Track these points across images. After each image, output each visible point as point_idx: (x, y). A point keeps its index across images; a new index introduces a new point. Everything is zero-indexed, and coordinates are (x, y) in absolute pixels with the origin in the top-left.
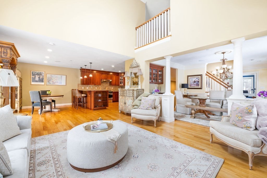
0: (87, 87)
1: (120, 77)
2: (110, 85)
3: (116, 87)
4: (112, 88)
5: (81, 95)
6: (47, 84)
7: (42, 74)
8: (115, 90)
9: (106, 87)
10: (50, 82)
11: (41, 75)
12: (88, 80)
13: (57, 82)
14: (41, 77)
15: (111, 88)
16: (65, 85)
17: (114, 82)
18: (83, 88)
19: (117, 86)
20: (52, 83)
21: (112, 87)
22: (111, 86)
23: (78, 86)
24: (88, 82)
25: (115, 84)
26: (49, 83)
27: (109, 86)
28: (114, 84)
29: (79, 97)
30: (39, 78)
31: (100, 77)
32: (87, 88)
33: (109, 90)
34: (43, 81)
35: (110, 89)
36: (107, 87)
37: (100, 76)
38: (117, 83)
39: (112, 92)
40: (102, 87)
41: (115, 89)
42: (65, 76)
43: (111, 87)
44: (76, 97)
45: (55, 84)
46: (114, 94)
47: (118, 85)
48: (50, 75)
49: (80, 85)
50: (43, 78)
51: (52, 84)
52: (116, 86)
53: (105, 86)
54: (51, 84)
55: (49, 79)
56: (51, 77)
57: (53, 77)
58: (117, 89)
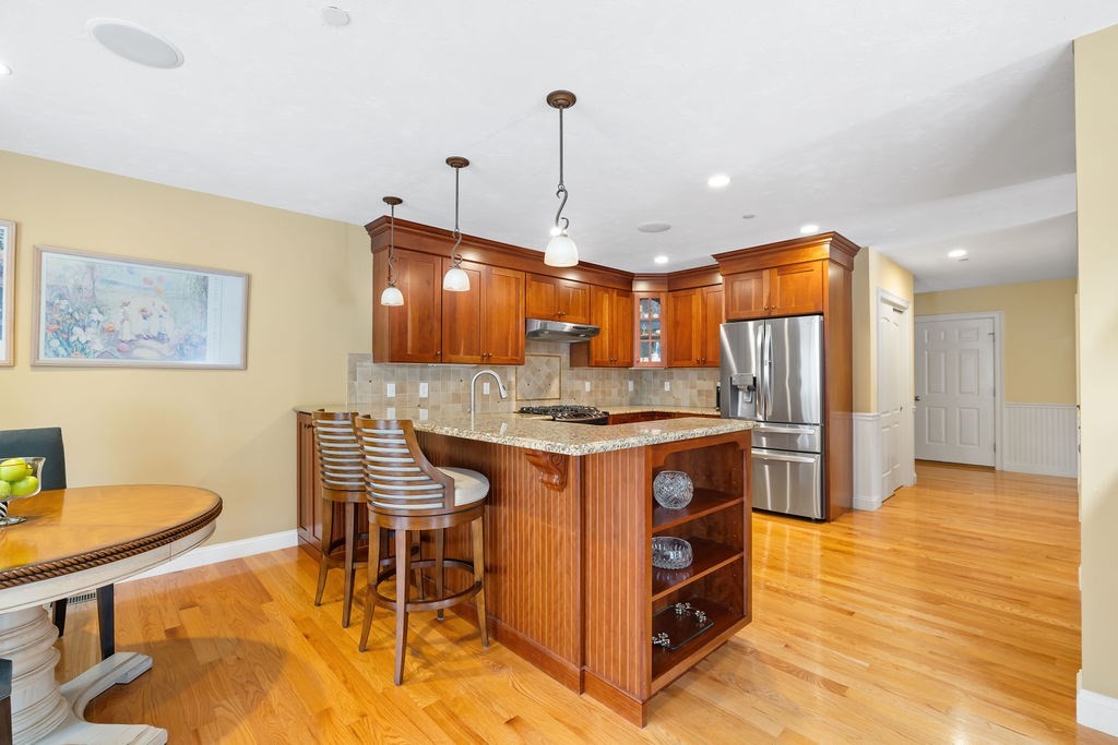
1: (640, 307)
2: (573, 364)
3: (609, 378)
4: (588, 386)
5: (448, 488)
6: (43, 358)
8: (600, 397)
9: (550, 377)
10: (80, 335)
12: (436, 325)
13: (160, 338)
15: (578, 384)
16: (237, 361)
18: (390, 389)
20: (98, 346)
21: (585, 379)
22: (582, 371)
23: (353, 374)
24: (437, 335)
25: (611, 354)
26: (68, 344)
27: (567, 372)
28: (605, 358)
29: (416, 516)
31: (522, 305)
32: (424, 390)
33: (565, 402)
36: (556, 381)
37: (522, 292)
38: (621, 354)
40: (529, 381)
41: (604, 393)
42: (239, 283)
43: (578, 378)
44: (382, 513)
45: (137, 352)
47: (627, 365)
48: (75, 262)
51: (101, 361)
52: (611, 370)
53: (545, 370)
54: (91, 360)
55: (65, 302)
56: (86, 283)
57: (115, 283)
58: (614, 391)
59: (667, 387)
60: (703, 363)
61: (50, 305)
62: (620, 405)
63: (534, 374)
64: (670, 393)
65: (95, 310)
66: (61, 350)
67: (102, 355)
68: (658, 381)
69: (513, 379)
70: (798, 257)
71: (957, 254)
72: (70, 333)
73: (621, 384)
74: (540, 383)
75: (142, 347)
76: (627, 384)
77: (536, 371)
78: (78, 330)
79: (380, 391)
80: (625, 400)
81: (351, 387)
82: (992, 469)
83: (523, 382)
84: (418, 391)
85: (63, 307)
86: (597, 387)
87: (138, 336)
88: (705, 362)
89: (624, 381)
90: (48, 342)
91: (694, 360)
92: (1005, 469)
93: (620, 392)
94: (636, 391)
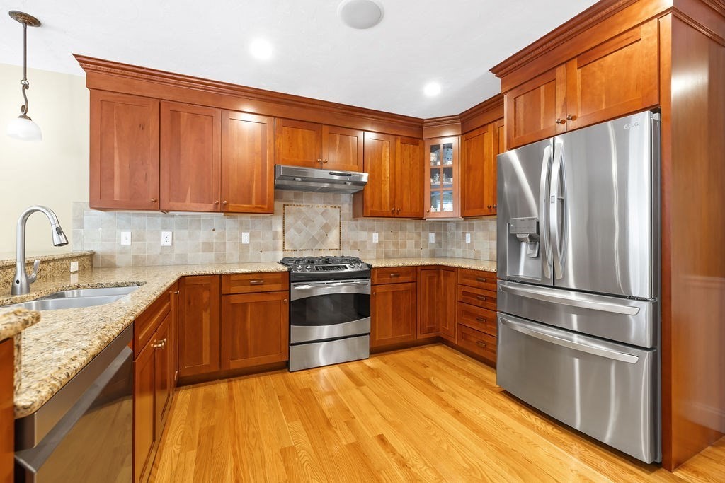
0: (165, 228)
1: (433, 156)
2: (355, 216)
3: (403, 230)
4: (375, 237)
8: (392, 248)
9: (327, 229)
15: (363, 236)
17: (387, 187)
18: (125, 238)
19: (410, 225)
21: (373, 230)
22: (368, 222)
25: (393, 204)
27: (348, 226)
28: (388, 208)
32: (166, 238)
33: (348, 252)
35: (355, 246)
38: (406, 204)
39: (368, 272)
40: (299, 231)
41: (396, 244)
43: (363, 228)
46: (380, 289)
47: (419, 216)
52: (399, 221)
53: (321, 220)
58: (410, 244)
62: (419, 257)
63: (306, 225)
64: (471, 245)
68: (458, 233)
69: (280, 229)
73: (420, 235)
74: (314, 233)
76: (427, 237)
77: (308, 222)
79: (113, 238)
80: (424, 252)
83: (292, 232)
84: (159, 239)
86: (387, 238)
89: (422, 234)
91: (486, 208)
93: (417, 245)
94: (439, 243)
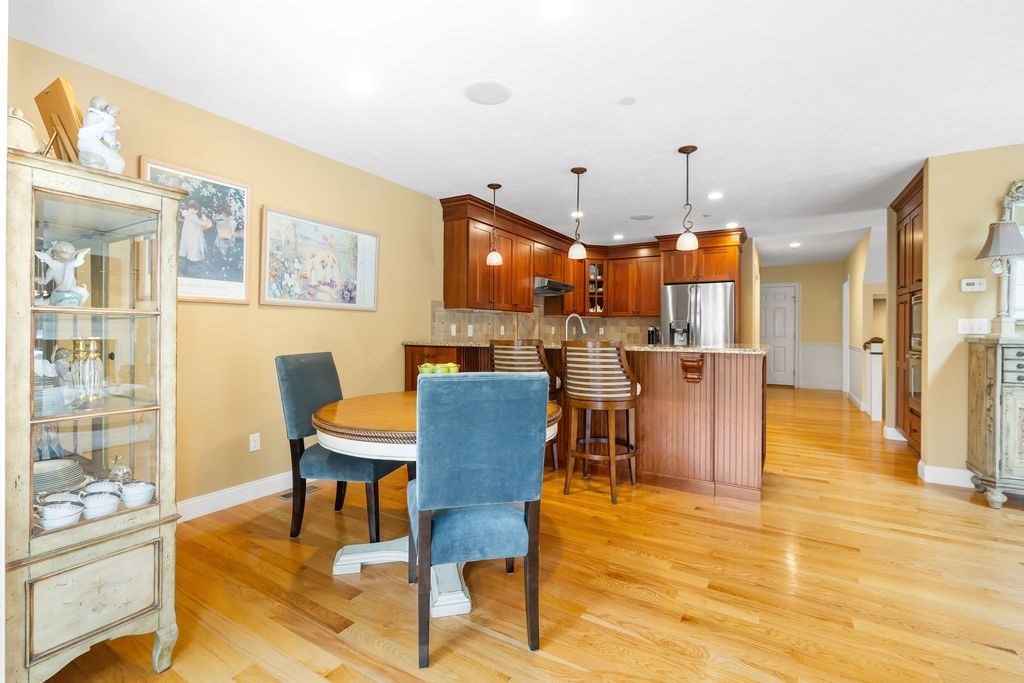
0: (470, 322)
4: (553, 330)
6: (268, 298)
7: (234, 206)
9: (534, 323)
10: (288, 280)
11: (224, 209)
13: (331, 284)
14: (226, 232)
16: (372, 305)
18: (453, 328)
20: (297, 290)
21: (552, 324)
23: (433, 317)
24: (491, 288)
26: (281, 287)
30: (210, 234)
31: (532, 267)
34: (234, 272)
37: (532, 256)
42: (374, 241)
43: (549, 323)
45: (320, 296)
48: (287, 220)
49: (442, 308)
50: (239, 241)
51: (299, 302)
54: (294, 301)
55: (280, 253)
56: (291, 238)
57: (308, 238)
59: (602, 331)
60: (637, 314)
61: (272, 254)
63: (526, 320)
64: (604, 336)
65: (296, 260)
66: (278, 293)
67: (301, 297)
68: (594, 327)
70: (717, 242)
71: (795, 245)
72: (282, 278)
75: (322, 291)
77: (527, 318)
78: (286, 276)
79: (448, 331)
81: (433, 327)
82: (792, 387)
83: (521, 326)
85: (279, 257)
87: (319, 282)
88: (639, 313)
90: (270, 285)
91: (629, 311)
92: (801, 386)
